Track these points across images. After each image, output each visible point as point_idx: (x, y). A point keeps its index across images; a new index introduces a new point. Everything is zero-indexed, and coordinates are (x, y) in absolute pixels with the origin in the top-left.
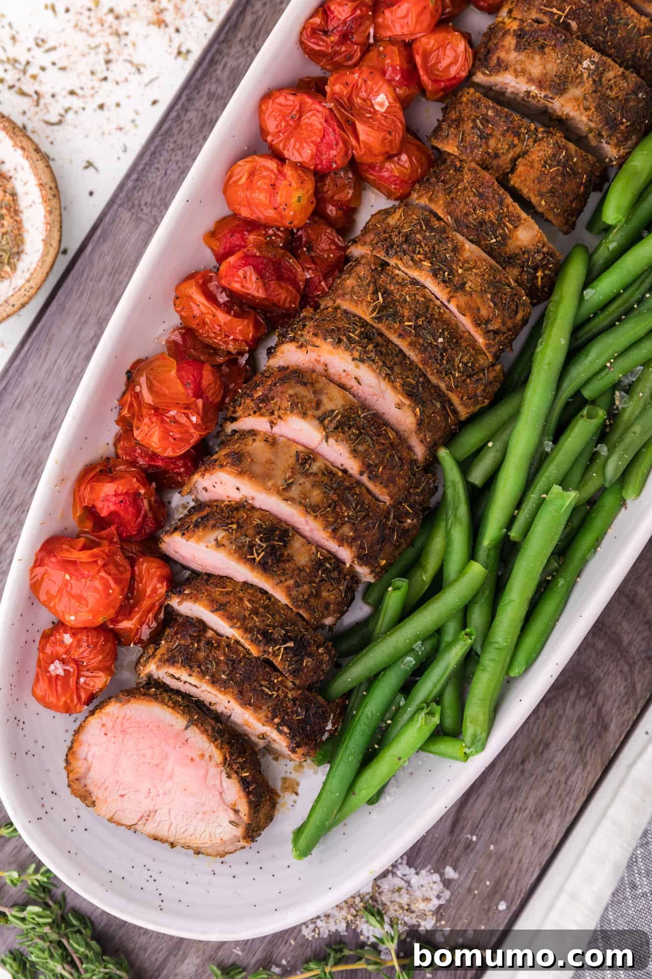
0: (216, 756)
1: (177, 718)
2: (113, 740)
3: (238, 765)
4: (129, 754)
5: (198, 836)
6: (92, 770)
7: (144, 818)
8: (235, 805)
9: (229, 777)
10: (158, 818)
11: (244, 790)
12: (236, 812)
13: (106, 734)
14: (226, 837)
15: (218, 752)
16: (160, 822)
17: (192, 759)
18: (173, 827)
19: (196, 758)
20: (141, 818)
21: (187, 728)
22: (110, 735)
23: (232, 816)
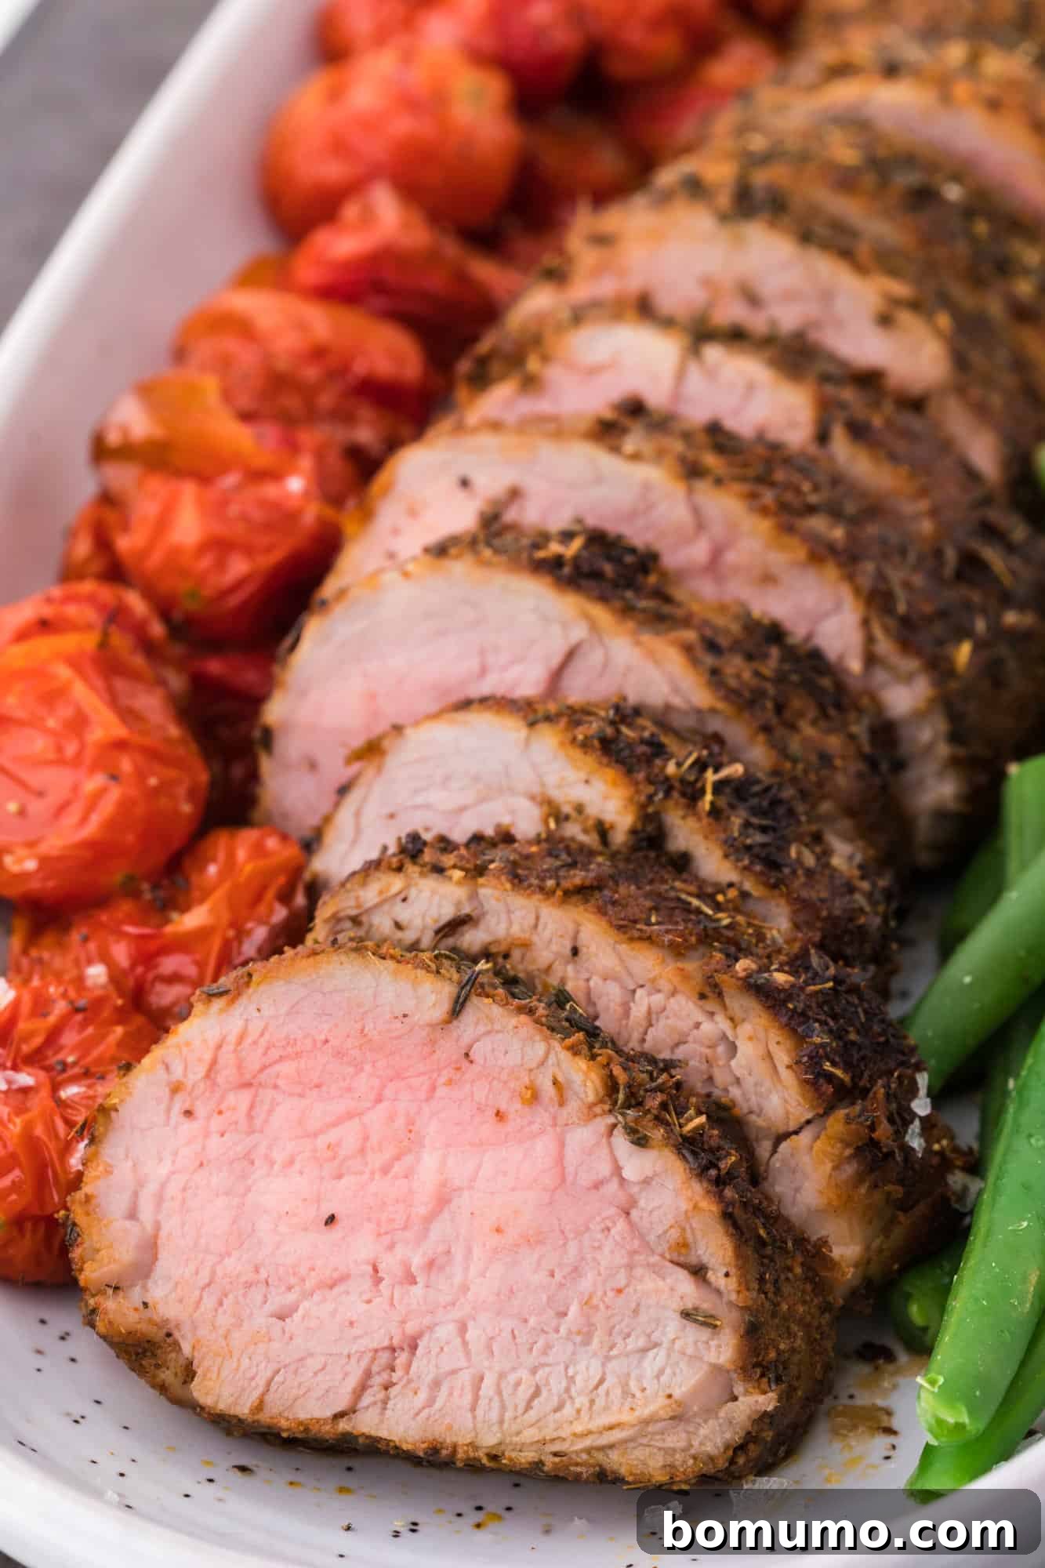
0: (577, 1078)
1: (415, 983)
2: (216, 1123)
3: (660, 1098)
4: (279, 1156)
5: (581, 1401)
6: (163, 1255)
7: (377, 1380)
8: (683, 1245)
9: (641, 1141)
10: (424, 1366)
11: (701, 1173)
12: (698, 1272)
13: (188, 1113)
14: (685, 1381)
15: (582, 1064)
16: (436, 1384)
17: (499, 1115)
18: (488, 1387)
19: (514, 1108)
20: (362, 1388)
21: (457, 1008)
22: (201, 1110)
23: (685, 1287)
